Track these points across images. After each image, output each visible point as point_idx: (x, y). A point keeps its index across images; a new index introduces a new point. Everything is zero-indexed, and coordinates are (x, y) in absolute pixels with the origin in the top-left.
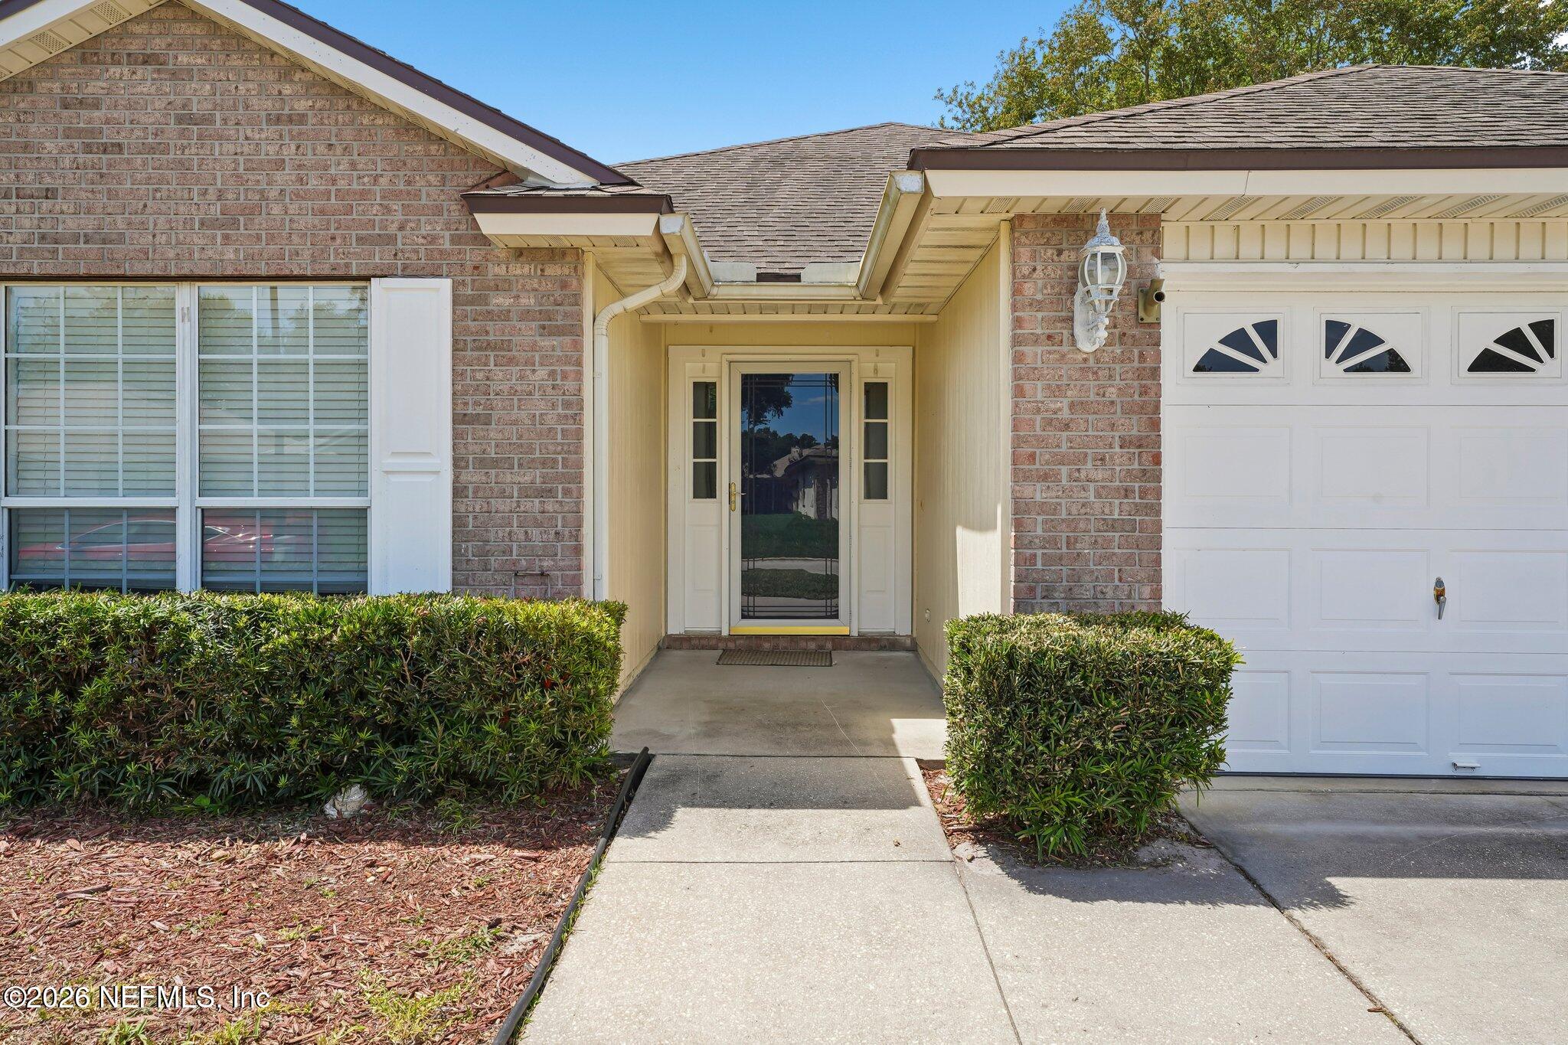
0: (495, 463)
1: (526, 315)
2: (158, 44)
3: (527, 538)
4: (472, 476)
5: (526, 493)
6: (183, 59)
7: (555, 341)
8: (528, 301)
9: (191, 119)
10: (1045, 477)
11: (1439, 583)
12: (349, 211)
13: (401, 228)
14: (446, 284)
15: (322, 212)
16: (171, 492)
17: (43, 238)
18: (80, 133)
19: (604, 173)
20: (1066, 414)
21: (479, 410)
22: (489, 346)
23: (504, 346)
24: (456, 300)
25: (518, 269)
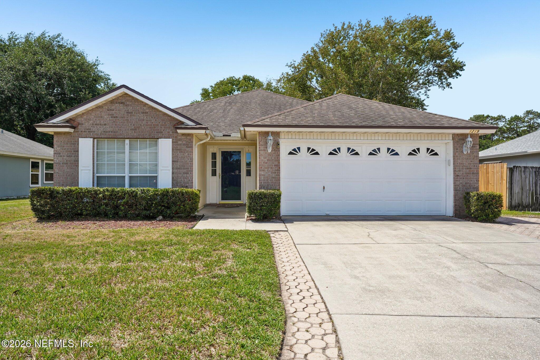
0: (179, 169)
1: (184, 145)
2: (124, 101)
3: (184, 181)
4: (175, 171)
5: (184, 173)
6: (128, 103)
7: (189, 149)
8: (184, 142)
9: (129, 113)
10: (263, 170)
11: (324, 187)
12: (155, 127)
13: (164, 130)
14: (171, 140)
15: (151, 128)
16: (125, 173)
17: (104, 132)
18: (110, 115)
19: (197, 123)
20: (266, 161)
21: (176, 160)
22: (178, 150)
23: (180, 149)
24: (173, 142)
25: (183, 137)
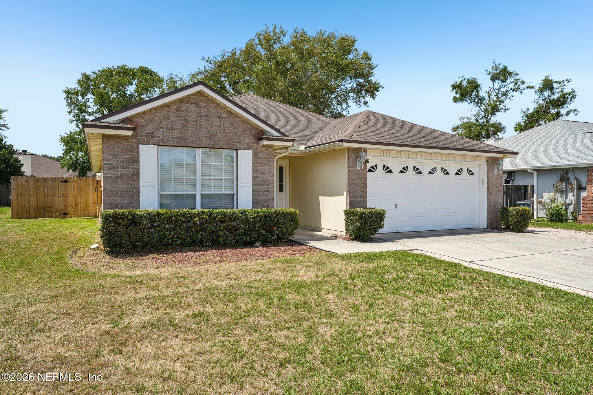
0: (260, 185)
1: (265, 158)
2: (196, 101)
3: (265, 199)
4: (255, 188)
5: (265, 191)
6: (201, 104)
7: (270, 163)
8: (265, 155)
9: (203, 116)
10: (353, 188)
11: (396, 204)
12: (233, 136)
13: (243, 140)
14: (251, 152)
15: (228, 136)
16: (196, 191)
17: (172, 138)
18: (180, 117)
19: (283, 135)
21: (257, 175)
22: (258, 163)
23: (261, 163)
24: (253, 155)
25: (264, 149)
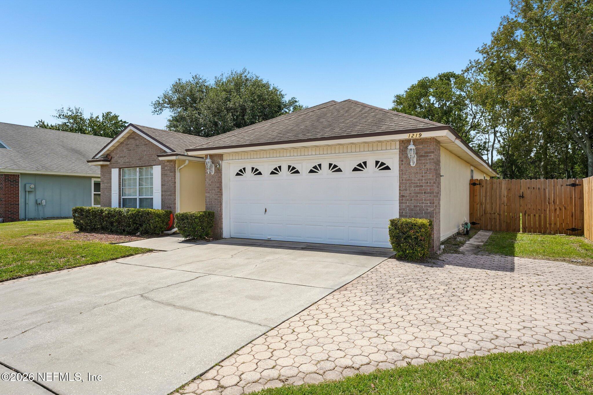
0: (166, 191)
1: (168, 170)
3: (169, 202)
4: (163, 193)
5: (169, 195)
7: (173, 173)
8: (169, 168)
9: (137, 146)
10: (209, 192)
11: (266, 209)
13: (156, 159)
14: (160, 166)
15: (149, 157)
16: (136, 196)
18: (127, 148)
19: (172, 151)
20: (211, 183)
21: (164, 184)
23: (166, 174)
24: (161, 168)
25: (168, 164)
